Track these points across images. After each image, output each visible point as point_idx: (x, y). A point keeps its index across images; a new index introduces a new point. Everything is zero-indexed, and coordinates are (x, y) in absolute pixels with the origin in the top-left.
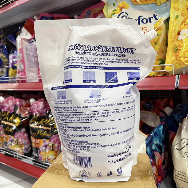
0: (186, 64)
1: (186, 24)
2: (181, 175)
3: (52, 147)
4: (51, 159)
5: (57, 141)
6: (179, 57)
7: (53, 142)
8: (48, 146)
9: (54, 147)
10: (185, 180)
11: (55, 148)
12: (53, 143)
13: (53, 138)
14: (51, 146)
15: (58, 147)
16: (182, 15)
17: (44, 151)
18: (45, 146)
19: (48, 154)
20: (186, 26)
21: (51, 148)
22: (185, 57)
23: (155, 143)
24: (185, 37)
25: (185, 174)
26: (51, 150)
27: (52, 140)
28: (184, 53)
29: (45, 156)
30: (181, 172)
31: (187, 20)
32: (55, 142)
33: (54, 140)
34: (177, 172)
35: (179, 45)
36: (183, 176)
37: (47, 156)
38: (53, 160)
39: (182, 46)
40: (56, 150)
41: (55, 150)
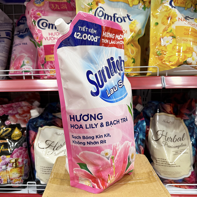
0: (171, 68)
1: (167, 33)
2: (162, 161)
3: (15, 163)
4: (14, 178)
5: (20, 155)
6: (164, 61)
7: (16, 157)
8: (9, 163)
9: (18, 162)
10: (166, 165)
11: (19, 164)
12: (15, 159)
13: (15, 152)
14: (13, 163)
15: (23, 162)
16: (163, 23)
17: (3, 171)
18: (4, 164)
19: (10, 173)
20: (168, 34)
21: (14, 165)
22: (170, 62)
23: (140, 138)
24: (168, 44)
25: (166, 160)
26: (14, 167)
27: (14, 155)
28: (169, 58)
29: (6, 176)
30: (161, 159)
31: (168, 29)
32: (18, 157)
33: (17, 154)
34: (158, 160)
35: (162, 50)
36: (164, 161)
37: (9, 175)
38: (17, 178)
39: (165, 51)
40: (21, 166)
41: (19, 166)
